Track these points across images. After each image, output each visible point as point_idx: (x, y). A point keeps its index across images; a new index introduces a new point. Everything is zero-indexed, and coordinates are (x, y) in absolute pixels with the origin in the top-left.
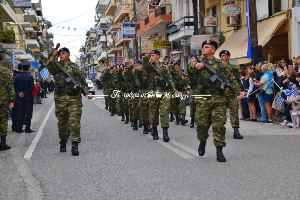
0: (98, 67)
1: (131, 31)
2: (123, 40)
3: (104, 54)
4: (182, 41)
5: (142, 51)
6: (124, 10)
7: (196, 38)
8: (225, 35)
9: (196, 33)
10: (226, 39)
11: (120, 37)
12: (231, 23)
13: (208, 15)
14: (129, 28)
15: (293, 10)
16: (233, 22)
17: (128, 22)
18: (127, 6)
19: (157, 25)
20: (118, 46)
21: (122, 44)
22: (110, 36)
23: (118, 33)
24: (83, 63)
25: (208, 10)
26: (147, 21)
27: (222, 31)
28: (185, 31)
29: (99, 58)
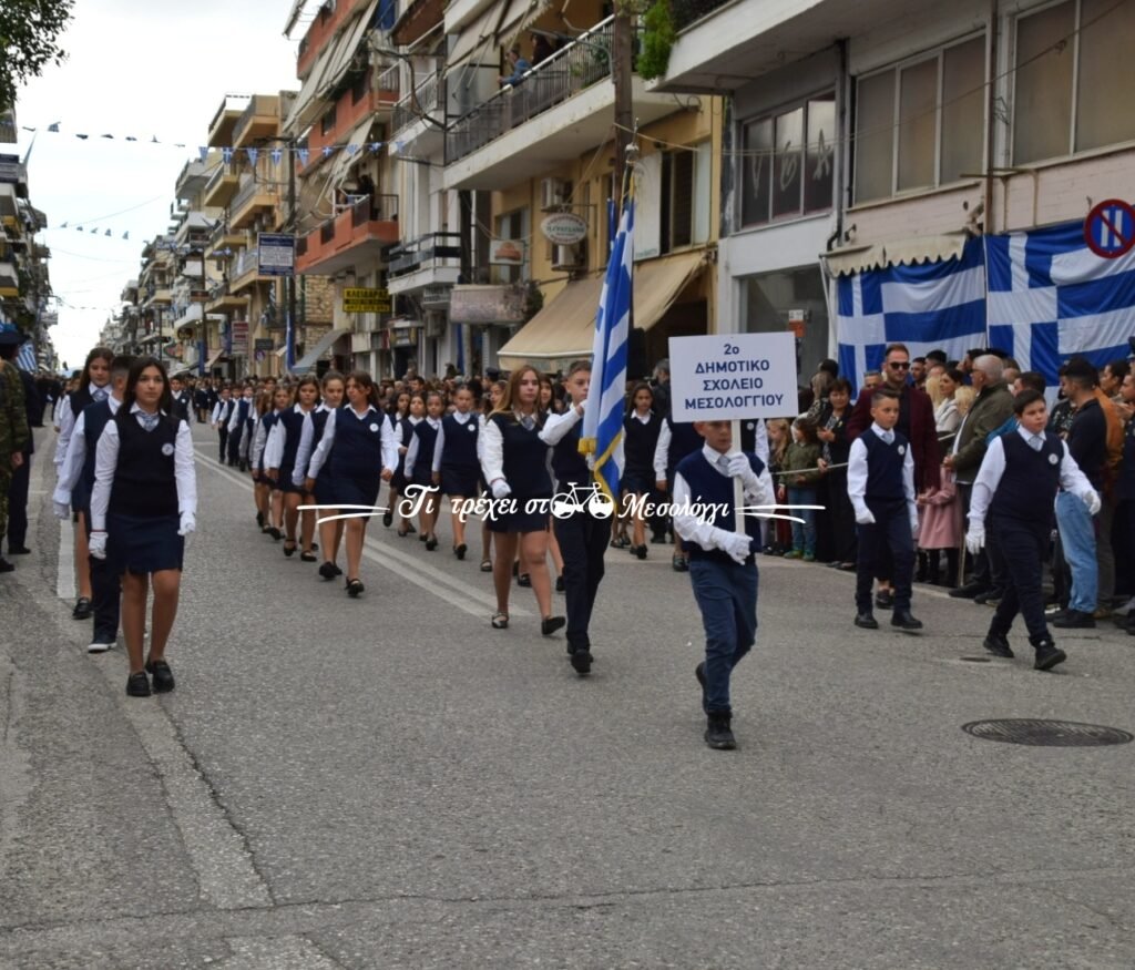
0: (174, 345)
1: (281, 257)
2: (254, 276)
3: (194, 312)
4: (426, 295)
5: (307, 311)
6: (260, 198)
7: (465, 291)
8: (543, 289)
9: (466, 278)
10: (546, 302)
11: (244, 269)
12: (561, 261)
13: (499, 232)
14: (275, 248)
15: (722, 244)
16: (566, 257)
17: (271, 233)
18: (270, 186)
19: (357, 247)
20: (237, 294)
21: (250, 288)
22: (214, 263)
23: (240, 259)
24: (130, 331)
25: (499, 219)
26: (327, 234)
27: (535, 277)
28: (435, 270)
29: (180, 323)
